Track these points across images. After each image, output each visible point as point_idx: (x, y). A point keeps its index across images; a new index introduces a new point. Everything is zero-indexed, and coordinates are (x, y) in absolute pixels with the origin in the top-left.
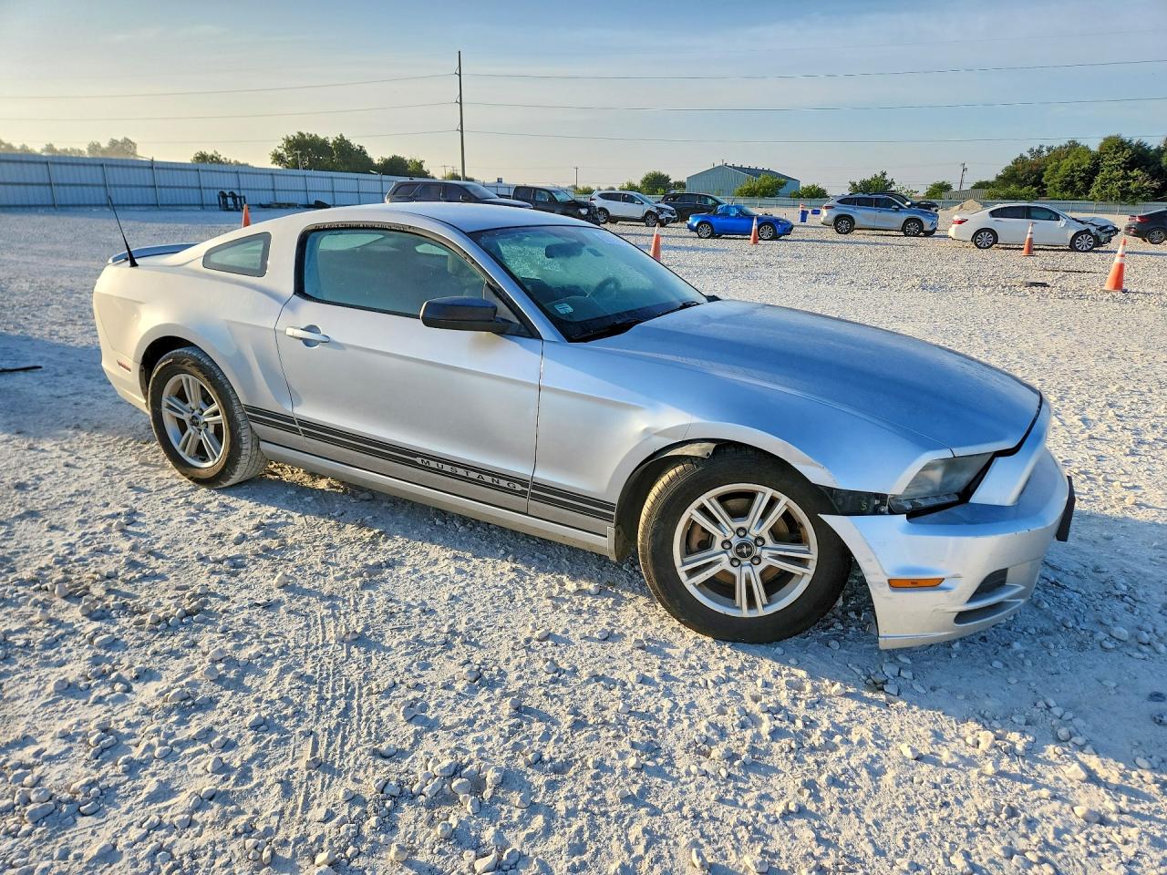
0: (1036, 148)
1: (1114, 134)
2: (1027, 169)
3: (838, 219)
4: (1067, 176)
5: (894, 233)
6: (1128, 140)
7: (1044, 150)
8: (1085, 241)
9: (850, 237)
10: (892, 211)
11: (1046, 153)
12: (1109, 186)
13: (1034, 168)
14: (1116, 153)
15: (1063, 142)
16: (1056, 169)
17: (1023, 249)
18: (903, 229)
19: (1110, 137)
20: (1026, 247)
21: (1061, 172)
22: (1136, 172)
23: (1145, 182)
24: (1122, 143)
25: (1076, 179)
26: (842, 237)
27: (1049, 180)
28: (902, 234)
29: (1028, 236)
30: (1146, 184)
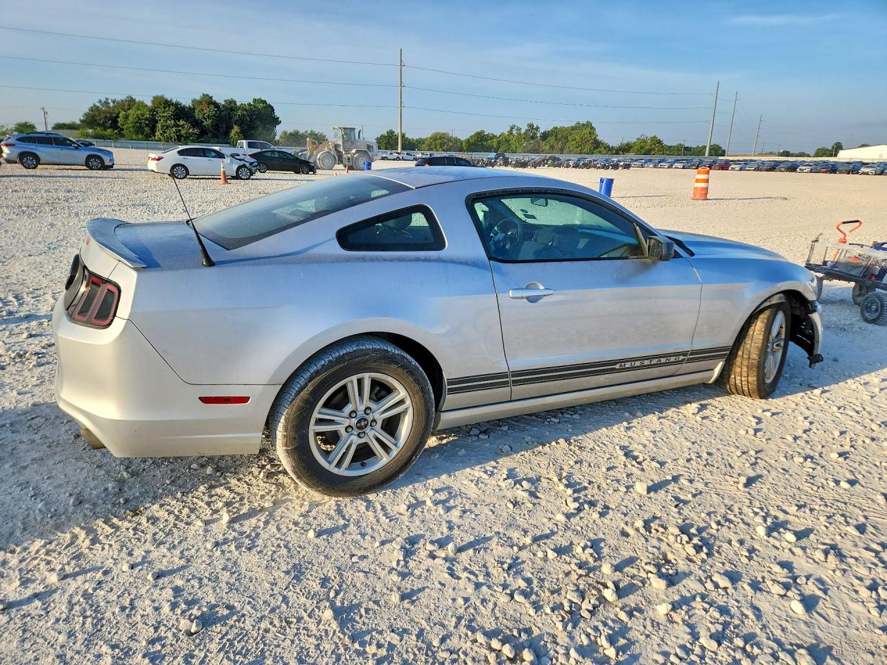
0: (103, 100)
1: (160, 94)
2: (103, 116)
3: (22, 156)
4: (136, 123)
5: (79, 167)
6: (169, 99)
7: (110, 101)
8: (244, 172)
9: (38, 171)
10: (72, 149)
11: (111, 105)
12: (168, 131)
13: (108, 115)
14: (165, 108)
15: (124, 97)
16: (127, 117)
17: (220, 179)
18: (87, 164)
19: (157, 96)
20: (222, 177)
21: (131, 118)
22: (182, 122)
23: (189, 129)
24: (167, 101)
25: (144, 125)
26: (31, 172)
27: (123, 125)
28: (85, 167)
29: (222, 170)
30: (191, 131)
